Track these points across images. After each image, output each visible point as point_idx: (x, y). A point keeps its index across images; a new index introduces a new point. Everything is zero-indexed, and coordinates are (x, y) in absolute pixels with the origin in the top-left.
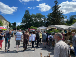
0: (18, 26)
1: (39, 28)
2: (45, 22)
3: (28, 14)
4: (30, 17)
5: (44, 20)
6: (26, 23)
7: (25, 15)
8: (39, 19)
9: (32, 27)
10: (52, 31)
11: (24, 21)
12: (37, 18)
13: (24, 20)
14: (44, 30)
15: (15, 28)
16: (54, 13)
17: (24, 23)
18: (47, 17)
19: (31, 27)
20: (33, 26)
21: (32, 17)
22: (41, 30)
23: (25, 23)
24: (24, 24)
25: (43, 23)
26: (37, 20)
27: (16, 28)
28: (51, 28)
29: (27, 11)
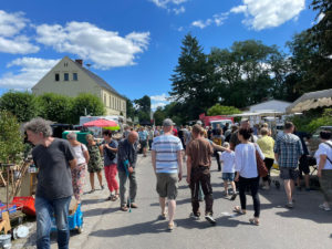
0: (159, 109)
1: (252, 108)
2: (278, 77)
3: (195, 54)
4: (203, 64)
5: (273, 70)
6: (191, 92)
7: (182, 61)
8: (246, 69)
9: (217, 107)
10: (320, 120)
11: (180, 87)
12: (239, 65)
13: (180, 83)
14: (279, 116)
15: (149, 119)
16: (329, 23)
17: (181, 93)
18: (288, 54)
19: (211, 109)
20: (222, 103)
21: (211, 62)
22: (263, 117)
23: (187, 95)
24: (182, 99)
25: (270, 82)
26: (237, 73)
27: (152, 118)
28: (315, 106)
29: (191, 42)
